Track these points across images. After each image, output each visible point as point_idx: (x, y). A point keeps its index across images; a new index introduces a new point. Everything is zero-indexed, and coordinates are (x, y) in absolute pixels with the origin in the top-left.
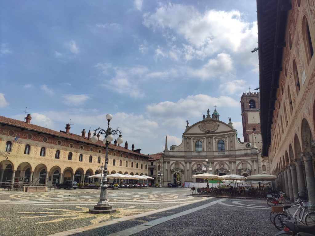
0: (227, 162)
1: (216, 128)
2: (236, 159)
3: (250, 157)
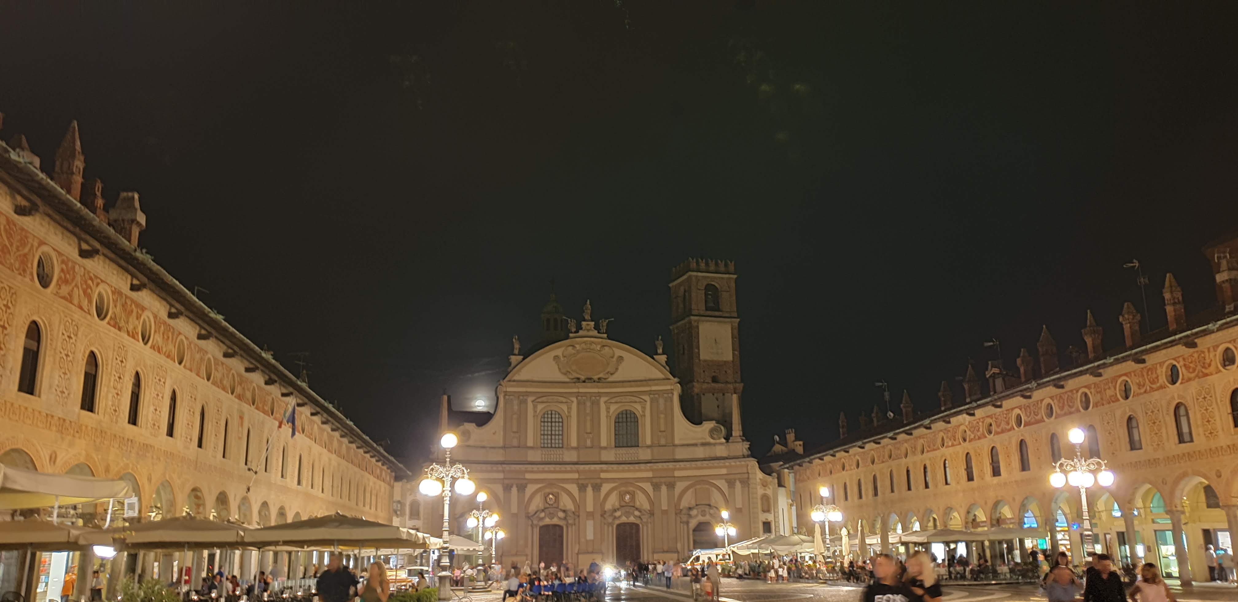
0: (647, 486)
1: (611, 368)
2: (677, 474)
3: (723, 472)
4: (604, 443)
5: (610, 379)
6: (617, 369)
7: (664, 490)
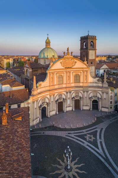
0: (82, 92)
2: (89, 89)
3: (101, 90)
4: (72, 82)
5: (74, 67)
6: (75, 65)
7: (86, 92)
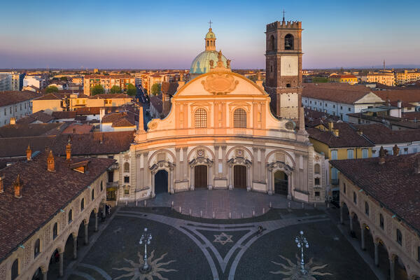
0: (250, 148)
1: (232, 87)
2: (267, 144)
3: (293, 147)
4: (228, 125)
5: (232, 93)
6: (235, 87)
7: (259, 152)
